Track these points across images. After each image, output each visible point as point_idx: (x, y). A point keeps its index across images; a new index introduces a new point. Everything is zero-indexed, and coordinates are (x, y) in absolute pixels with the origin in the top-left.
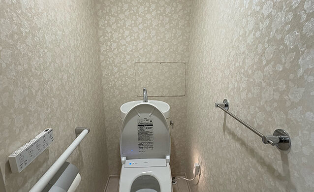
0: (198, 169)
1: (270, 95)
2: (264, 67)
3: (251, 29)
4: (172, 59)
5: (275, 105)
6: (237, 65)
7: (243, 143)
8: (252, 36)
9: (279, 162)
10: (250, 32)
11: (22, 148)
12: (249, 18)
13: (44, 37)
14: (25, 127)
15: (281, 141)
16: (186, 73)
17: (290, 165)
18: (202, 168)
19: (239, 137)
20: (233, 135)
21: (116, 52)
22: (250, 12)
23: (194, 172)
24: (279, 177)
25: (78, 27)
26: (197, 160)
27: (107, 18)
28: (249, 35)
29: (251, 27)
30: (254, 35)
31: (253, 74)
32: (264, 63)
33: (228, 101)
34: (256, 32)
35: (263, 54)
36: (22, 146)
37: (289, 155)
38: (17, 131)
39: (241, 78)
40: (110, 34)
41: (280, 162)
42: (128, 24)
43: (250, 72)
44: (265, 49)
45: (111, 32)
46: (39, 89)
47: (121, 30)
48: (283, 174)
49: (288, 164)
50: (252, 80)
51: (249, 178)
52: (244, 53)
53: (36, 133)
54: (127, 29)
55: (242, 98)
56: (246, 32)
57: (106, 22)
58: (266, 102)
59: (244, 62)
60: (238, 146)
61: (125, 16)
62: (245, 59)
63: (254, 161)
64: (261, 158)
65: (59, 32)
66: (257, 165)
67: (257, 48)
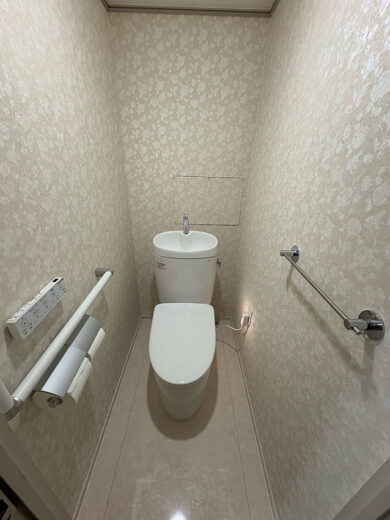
0: (247, 319)
1: (367, 259)
2: (367, 215)
3: (356, 146)
4: (225, 173)
5: (373, 276)
6: (322, 200)
7: (311, 310)
8: (355, 159)
9: (359, 350)
10: (355, 152)
11: (23, 308)
12: (357, 126)
13: (35, 145)
14: (25, 281)
15: (370, 327)
16: (243, 194)
17: (376, 360)
18: (253, 320)
19: (308, 300)
20: (300, 295)
21: (146, 159)
22: (360, 115)
23: (242, 322)
24: (355, 367)
25: (89, 122)
26: (247, 308)
27: (133, 104)
28: (351, 156)
29: (357, 142)
30: (361, 158)
31: (346, 221)
32: (369, 208)
33: (299, 249)
34: (365, 154)
35: (370, 193)
36: (24, 304)
37: (377, 348)
38: (14, 288)
39: (325, 223)
40: (137, 132)
41: (361, 351)
42: (164, 115)
43: (342, 217)
44: (375, 186)
45: (139, 128)
46: (38, 227)
47: (154, 125)
48: (361, 365)
49: (372, 358)
50: (341, 230)
51: (312, 353)
52: (337, 184)
53: (41, 286)
54: (162, 124)
55: (321, 251)
56: (347, 150)
57: (132, 111)
58: (358, 268)
59: (334, 199)
60: (304, 310)
61: (160, 102)
62: (336, 193)
63: (324, 336)
64: (334, 336)
65: (58, 135)
66: (327, 342)
67: (361, 181)
